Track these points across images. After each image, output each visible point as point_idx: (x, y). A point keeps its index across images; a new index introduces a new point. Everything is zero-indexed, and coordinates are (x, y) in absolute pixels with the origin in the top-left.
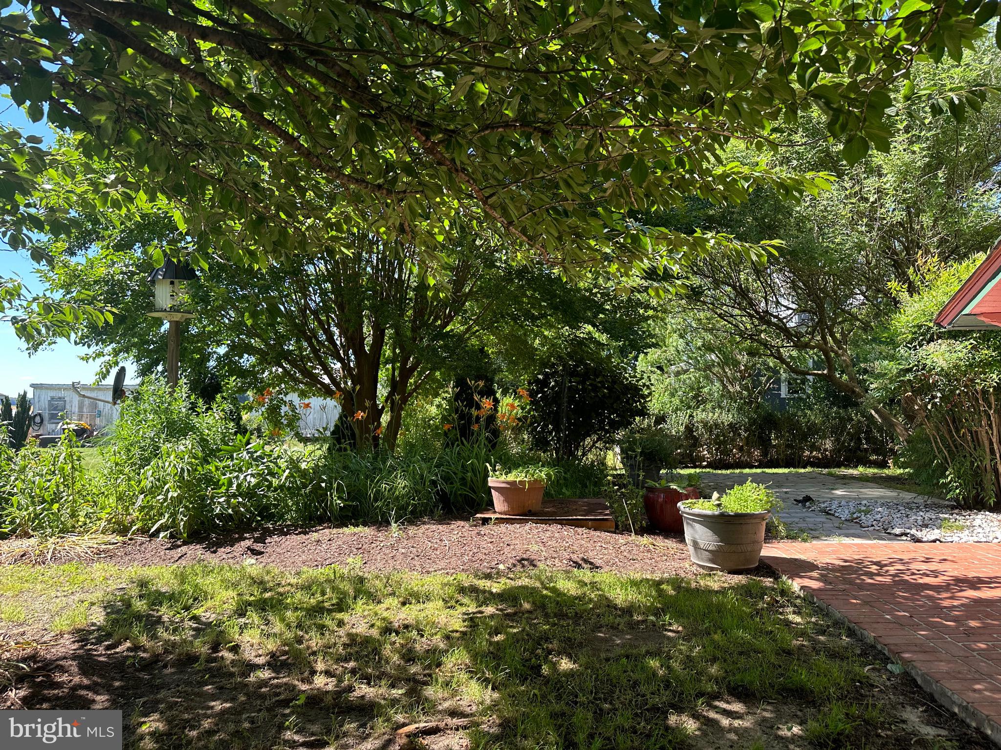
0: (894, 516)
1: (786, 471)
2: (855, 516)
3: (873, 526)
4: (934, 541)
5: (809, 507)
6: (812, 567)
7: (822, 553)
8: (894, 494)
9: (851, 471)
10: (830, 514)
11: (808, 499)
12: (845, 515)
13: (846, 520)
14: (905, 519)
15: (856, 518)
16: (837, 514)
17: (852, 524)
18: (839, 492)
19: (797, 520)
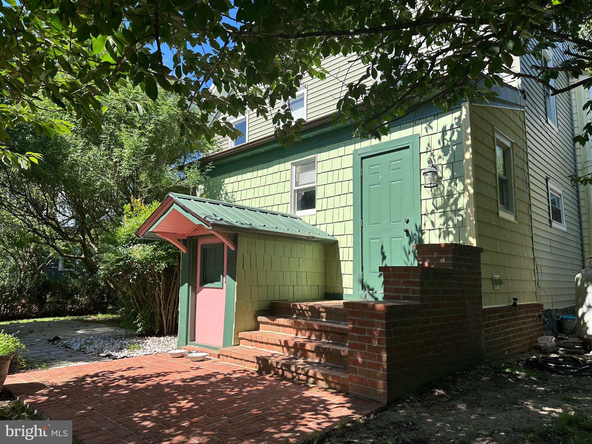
0: (106, 345)
1: (51, 319)
2: (83, 347)
3: (92, 352)
4: (123, 358)
5: (56, 344)
6: (41, 386)
7: (51, 376)
8: (113, 330)
9: (93, 317)
10: (68, 347)
11: (57, 338)
12: (76, 347)
13: (77, 350)
14: (112, 346)
15: (83, 348)
16: (72, 347)
17: (80, 352)
18: (80, 332)
19: (43, 354)
